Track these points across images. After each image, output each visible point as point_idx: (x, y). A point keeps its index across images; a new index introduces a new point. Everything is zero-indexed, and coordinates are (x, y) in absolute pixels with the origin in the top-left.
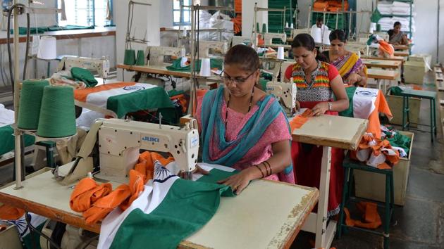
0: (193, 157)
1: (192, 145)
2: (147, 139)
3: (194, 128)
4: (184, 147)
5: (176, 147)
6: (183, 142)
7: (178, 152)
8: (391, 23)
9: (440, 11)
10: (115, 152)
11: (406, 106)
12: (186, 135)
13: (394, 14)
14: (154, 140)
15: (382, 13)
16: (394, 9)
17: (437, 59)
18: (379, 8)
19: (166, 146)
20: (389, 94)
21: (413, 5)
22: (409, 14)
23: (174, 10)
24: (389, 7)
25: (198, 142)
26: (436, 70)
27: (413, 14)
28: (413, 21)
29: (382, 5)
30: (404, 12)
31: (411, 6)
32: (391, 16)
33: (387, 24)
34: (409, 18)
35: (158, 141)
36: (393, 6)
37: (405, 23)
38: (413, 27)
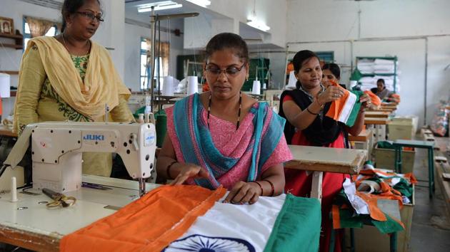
0: (147, 159)
1: (147, 142)
2: (89, 137)
3: (150, 122)
4: (135, 142)
5: (125, 144)
6: (135, 136)
7: (128, 152)
8: (372, 83)
9: (428, 68)
10: (50, 158)
11: (398, 159)
12: (139, 129)
13: (376, 72)
14: (98, 137)
15: (362, 73)
16: (376, 67)
17: (425, 121)
18: (359, 68)
19: (113, 144)
20: (376, 147)
21: (397, 63)
22: (393, 72)
23: (141, 76)
24: (369, 66)
25: (154, 141)
26: (423, 131)
27: (397, 73)
28: (397, 80)
29: (364, 64)
30: (386, 70)
31: (395, 63)
32: (372, 76)
33: (368, 84)
34: (393, 77)
35: (103, 139)
36: (376, 64)
37: (389, 82)
38: (397, 86)
